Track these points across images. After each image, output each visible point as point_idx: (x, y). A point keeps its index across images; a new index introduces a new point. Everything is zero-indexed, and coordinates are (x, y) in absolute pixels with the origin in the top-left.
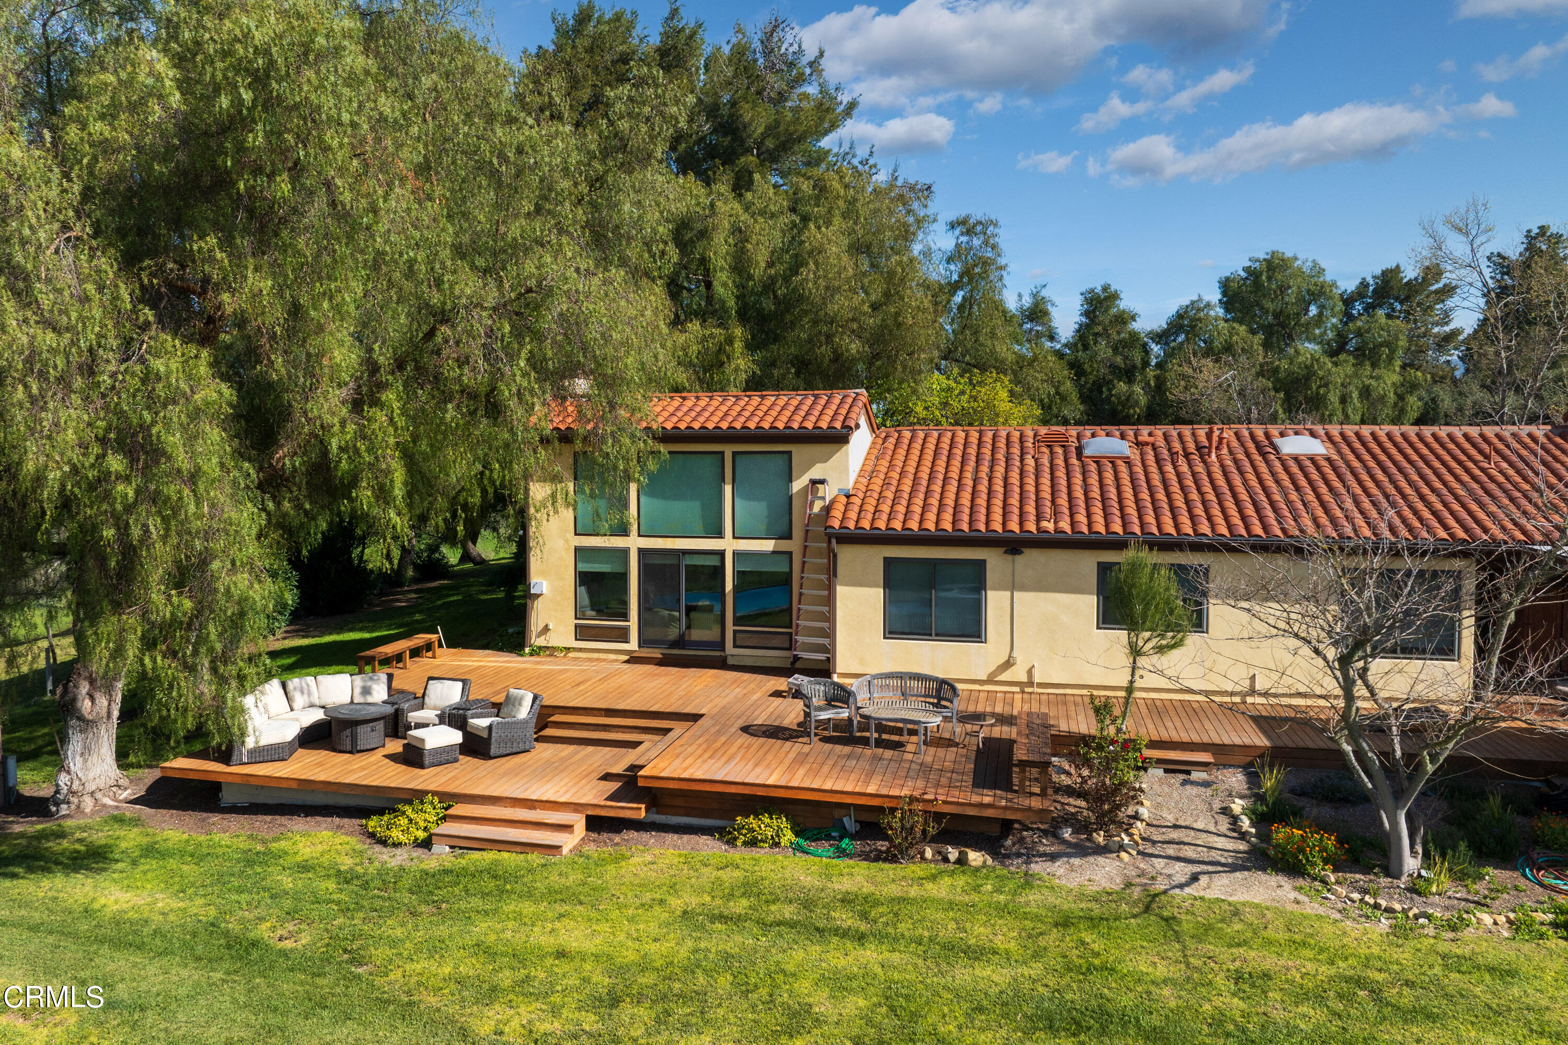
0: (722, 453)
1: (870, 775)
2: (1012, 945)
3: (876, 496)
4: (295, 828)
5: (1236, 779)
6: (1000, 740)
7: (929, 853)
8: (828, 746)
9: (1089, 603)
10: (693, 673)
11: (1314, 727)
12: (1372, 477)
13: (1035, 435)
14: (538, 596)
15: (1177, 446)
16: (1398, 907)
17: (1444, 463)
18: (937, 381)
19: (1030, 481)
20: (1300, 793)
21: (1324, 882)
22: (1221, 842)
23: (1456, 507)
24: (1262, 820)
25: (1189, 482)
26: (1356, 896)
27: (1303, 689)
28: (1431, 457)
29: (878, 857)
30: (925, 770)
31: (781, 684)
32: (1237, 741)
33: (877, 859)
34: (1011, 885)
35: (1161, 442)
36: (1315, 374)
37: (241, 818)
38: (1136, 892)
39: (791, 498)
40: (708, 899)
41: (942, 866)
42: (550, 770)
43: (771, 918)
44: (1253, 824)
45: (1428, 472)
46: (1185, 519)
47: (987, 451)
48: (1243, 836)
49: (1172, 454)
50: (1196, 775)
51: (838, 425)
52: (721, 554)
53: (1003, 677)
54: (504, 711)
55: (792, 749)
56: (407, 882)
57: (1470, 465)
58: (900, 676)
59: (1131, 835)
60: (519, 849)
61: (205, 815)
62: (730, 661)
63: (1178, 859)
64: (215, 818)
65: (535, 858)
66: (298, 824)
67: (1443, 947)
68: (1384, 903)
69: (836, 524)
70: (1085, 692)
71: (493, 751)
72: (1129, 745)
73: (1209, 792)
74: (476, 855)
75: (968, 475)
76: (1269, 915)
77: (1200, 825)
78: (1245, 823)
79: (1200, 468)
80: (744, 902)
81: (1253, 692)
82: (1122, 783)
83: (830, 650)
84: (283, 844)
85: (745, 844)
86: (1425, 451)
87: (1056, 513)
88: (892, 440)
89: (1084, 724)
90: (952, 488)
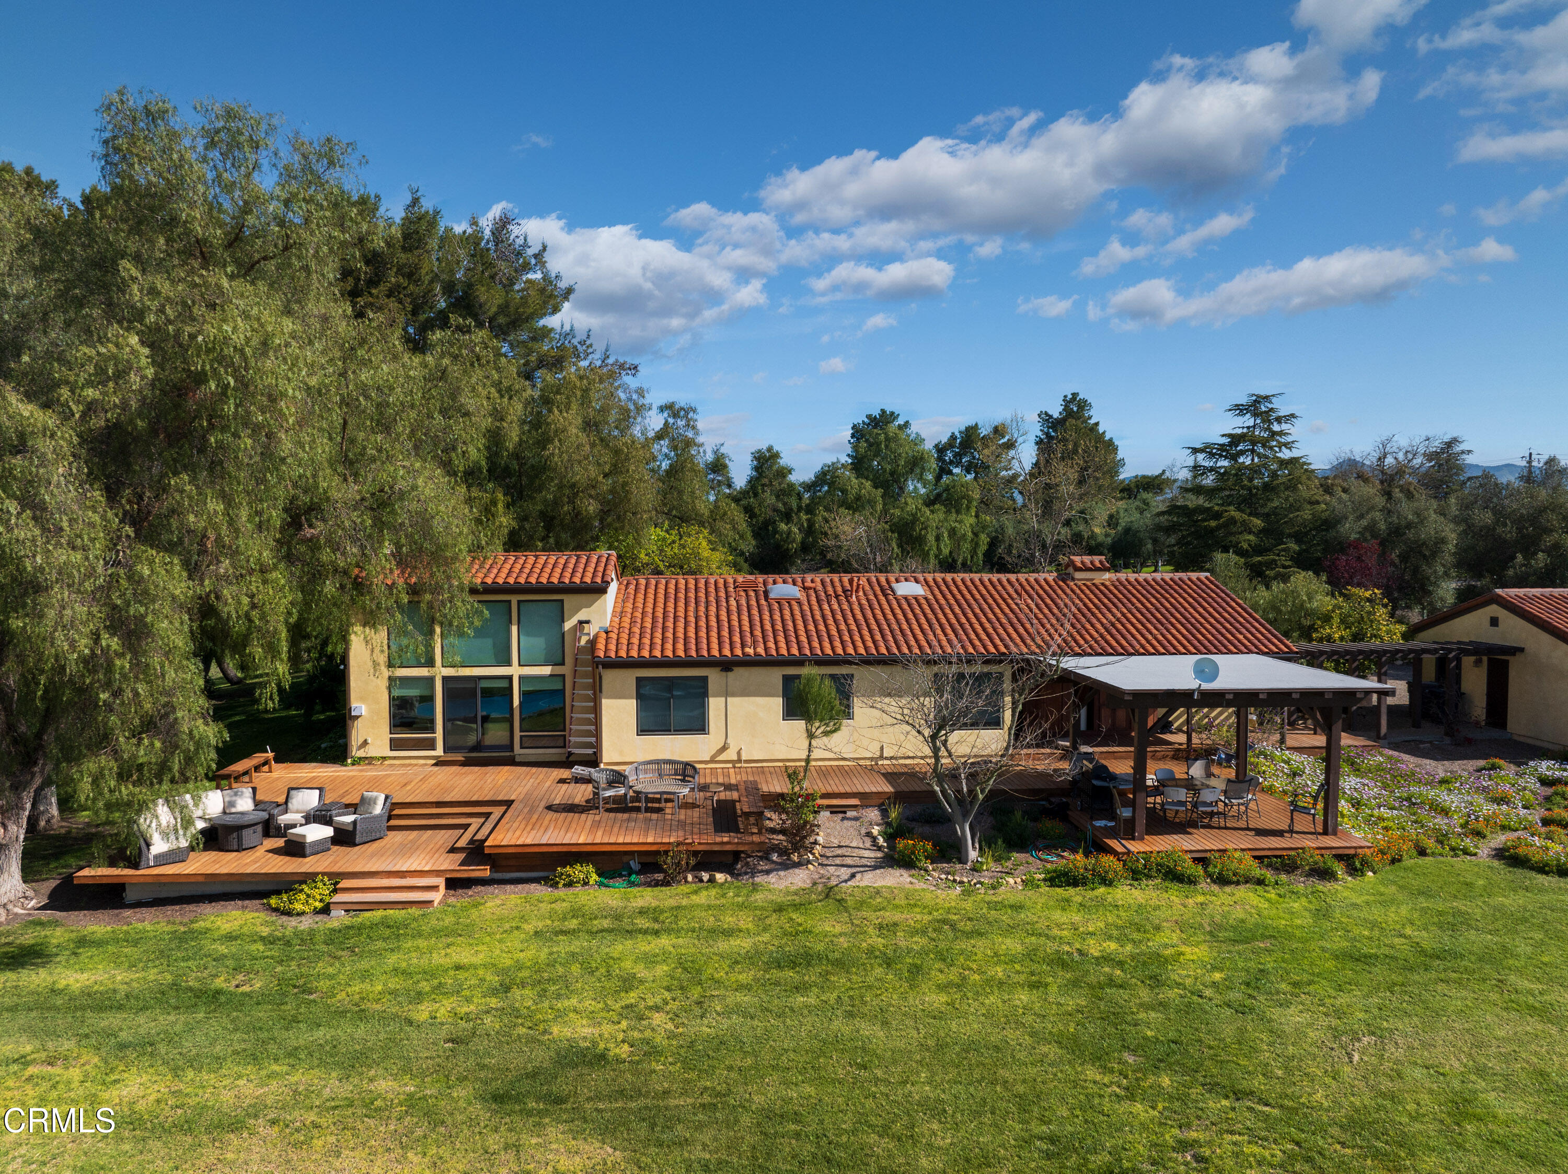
0: (510, 602)
1: (647, 830)
2: (750, 926)
3: (627, 631)
4: (207, 911)
5: (874, 814)
6: (726, 801)
7: (690, 878)
8: (612, 815)
9: (777, 703)
10: (491, 769)
11: (919, 778)
12: (952, 611)
13: (735, 582)
14: (357, 717)
15: (830, 590)
16: (965, 880)
17: (995, 600)
18: (654, 534)
19: (735, 617)
20: (912, 819)
21: (926, 871)
22: (867, 854)
23: (1001, 631)
24: (891, 837)
25: (839, 617)
26: (943, 876)
27: (911, 755)
28: (988, 596)
29: (657, 884)
30: (682, 825)
31: (565, 773)
32: (874, 790)
33: (656, 885)
34: (745, 891)
35: (820, 587)
36: (918, 520)
37: (153, 910)
38: (820, 888)
39: (563, 634)
40: (549, 922)
41: (700, 885)
42: (406, 850)
43: (595, 929)
44: (885, 841)
45: (985, 606)
46: (837, 644)
47: (702, 595)
48: (879, 848)
49: (827, 596)
50: (850, 814)
51: (599, 580)
52: (510, 678)
53: (720, 758)
54: (359, 810)
55: (588, 819)
56: (319, 938)
57: (1010, 601)
58: (657, 762)
59: (813, 854)
60: (400, 906)
61: (116, 911)
62: (518, 759)
63: (843, 866)
64: (128, 913)
65: (414, 911)
66: (206, 909)
67: (988, 898)
68: (958, 879)
69: (602, 654)
70: (781, 764)
71: (358, 840)
72: (809, 797)
73: (858, 823)
74: (367, 914)
75: (691, 614)
76: (896, 891)
77: (854, 844)
78: (881, 841)
79: (845, 606)
80: (575, 921)
81: (882, 757)
82: (806, 822)
83: (598, 746)
84: (202, 924)
85: (564, 885)
86: (984, 592)
87: (755, 642)
88: (632, 587)
89: (778, 786)
90: (681, 624)
